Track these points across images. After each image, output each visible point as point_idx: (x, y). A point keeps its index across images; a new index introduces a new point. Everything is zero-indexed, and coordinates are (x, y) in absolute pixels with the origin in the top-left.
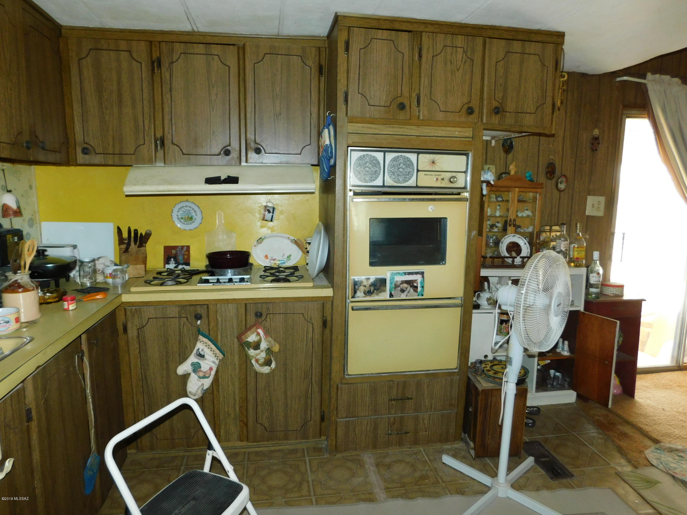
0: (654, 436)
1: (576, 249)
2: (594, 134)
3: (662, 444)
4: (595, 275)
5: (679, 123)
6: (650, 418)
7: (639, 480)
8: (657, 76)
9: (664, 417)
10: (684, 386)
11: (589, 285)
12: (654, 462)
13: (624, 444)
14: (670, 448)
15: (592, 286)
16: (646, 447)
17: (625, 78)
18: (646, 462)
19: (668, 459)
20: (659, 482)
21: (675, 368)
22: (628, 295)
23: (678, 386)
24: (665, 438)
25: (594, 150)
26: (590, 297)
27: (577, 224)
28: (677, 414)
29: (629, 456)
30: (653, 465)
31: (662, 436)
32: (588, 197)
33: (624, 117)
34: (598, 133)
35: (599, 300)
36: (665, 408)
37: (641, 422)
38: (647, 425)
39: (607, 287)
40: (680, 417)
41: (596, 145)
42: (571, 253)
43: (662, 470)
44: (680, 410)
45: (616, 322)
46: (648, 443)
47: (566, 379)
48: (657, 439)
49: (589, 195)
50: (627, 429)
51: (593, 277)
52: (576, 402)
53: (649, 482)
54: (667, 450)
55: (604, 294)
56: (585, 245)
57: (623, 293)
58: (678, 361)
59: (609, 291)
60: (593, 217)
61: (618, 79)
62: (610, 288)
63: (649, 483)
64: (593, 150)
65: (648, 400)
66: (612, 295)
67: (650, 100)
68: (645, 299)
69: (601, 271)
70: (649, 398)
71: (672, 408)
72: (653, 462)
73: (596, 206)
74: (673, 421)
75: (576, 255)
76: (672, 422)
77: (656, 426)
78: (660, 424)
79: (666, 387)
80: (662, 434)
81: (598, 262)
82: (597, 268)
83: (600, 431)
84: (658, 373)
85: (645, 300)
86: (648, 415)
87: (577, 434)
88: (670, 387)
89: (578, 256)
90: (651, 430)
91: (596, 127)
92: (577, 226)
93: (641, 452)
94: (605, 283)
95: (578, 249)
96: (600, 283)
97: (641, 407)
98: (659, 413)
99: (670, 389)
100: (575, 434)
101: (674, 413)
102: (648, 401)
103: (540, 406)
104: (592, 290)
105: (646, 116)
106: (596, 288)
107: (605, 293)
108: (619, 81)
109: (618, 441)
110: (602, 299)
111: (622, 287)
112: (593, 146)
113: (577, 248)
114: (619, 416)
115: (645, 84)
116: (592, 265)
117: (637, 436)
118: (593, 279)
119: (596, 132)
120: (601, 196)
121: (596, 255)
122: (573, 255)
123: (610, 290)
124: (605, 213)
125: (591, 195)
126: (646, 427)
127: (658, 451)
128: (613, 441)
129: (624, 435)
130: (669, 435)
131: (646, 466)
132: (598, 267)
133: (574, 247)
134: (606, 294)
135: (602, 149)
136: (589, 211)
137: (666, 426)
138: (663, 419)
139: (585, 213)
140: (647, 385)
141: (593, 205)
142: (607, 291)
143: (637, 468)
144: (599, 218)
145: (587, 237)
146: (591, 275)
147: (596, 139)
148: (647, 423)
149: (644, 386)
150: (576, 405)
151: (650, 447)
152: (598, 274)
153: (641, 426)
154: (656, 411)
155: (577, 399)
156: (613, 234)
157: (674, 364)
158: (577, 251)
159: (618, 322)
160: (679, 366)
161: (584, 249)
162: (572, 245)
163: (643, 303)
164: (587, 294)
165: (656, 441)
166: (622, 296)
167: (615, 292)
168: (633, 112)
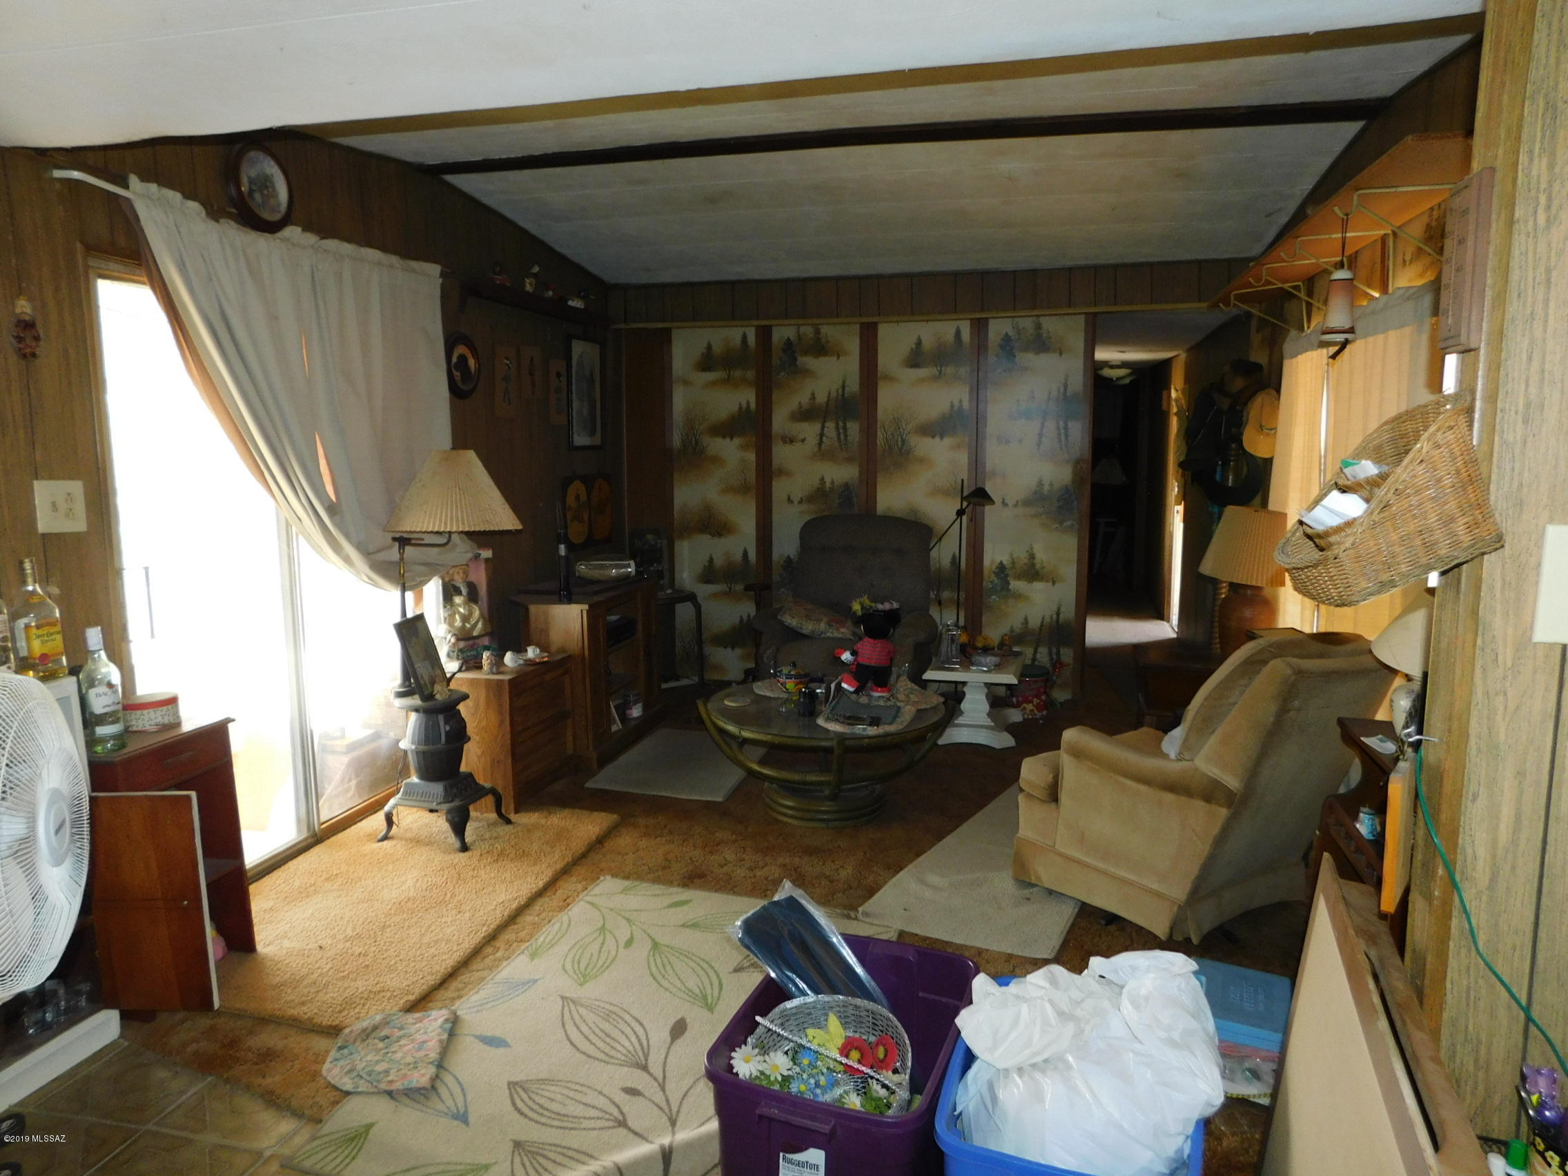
0: (326, 1021)
1: (34, 631)
2: (18, 311)
3: (347, 1031)
4: (102, 689)
5: (221, 306)
6: (305, 983)
7: (333, 1148)
8: (153, 187)
9: (328, 967)
10: (336, 875)
11: (90, 721)
12: (348, 1087)
13: (273, 1080)
14: (364, 1030)
15: (101, 719)
16: (320, 1059)
17: (76, 175)
18: (332, 1095)
19: (369, 1058)
20: (369, 1127)
21: (309, 841)
22: (192, 718)
23: (327, 879)
24: (345, 1013)
25: (27, 356)
26: (99, 749)
27: (21, 563)
28: (348, 944)
29: (294, 1103)
30: (348, 1093)
31: (340, 1012)
32: (36, 483)
33: (91, 274)
34: (28, 310)
35: (125, 751)
36: (323, 943)
37: (291, 1003)
38: (303, 1003)
39: (139, 712)
40: (354, 948)
41: (29, 341)
42: (22, 644)
43: (368, 1093)
44: (349, 932)
45: (188, 798)
46: (320, 1043)
47: (78, 988)
48: (334, 1024)
49: (37, 479)
50: (268, 1039)
51: (98, 695)
52: (122, 1036)
53: (352, 1139)
54: (359, 1040)
55: (136, 732)
56: (58, 615)
57: (178, 717)
58: (310, 826)
59: (146, 721)
60: (58, 536)
61: (58, 174)
62: (145, 712)
63: (357, 1140)
64: (25, 356)
65: (286, 941)
66: (154, 729)
67: (148, 244)
68: (232, 717)
69: (116, 678)
70: (285, 936)
71: (334, 937)
72: (345, 1084)
73: (62, 506)
74: (346, 964)
75: (38, 648)
76: (347, 967)
77: (321, 994)
78: (326, 985)
79: (305, 893)
80: (338, 1008)
81: (103, 653)
82: (104, 670)
83: (210, 1079)
84: (283, 868)
85: (233, 720)
86: (298, 977)
87: (157, 1124)
88: (313, 888)
89: (45, 651)
90: (316, 1011)
91: (20, 292)
92: (22, 570)
93: (316, 1075)
94: (131, 705)
95: (40, 632)
96: (120, 707)
97: (279, 966)
98: (317, 962)
99: (315, 892)
100: (150, 1126)
101: (340, 946)
102: (286, 943)
103: (21, 1103)
104: (102, 731)
105: (145, 279)
106: (113, 723)
107: (135, 729)
108: (61, 180)
109: (260, 1080)
110: (134, 747)
111: (172, 701)
112: (21, 346)
113: (38, 627)
114: (239, 1015)
115: (128, 200)
116: (90, 665)
117: (296, 1042)
118: (100, 702)
119: (24, 307)
120: (71, 478)
121: (94, 636)
122: (29, 649)
123: (146, 717)
124: (90, 524)
125: (43, 478)
126: (305, 1009)
127: (346, 1051)
128: (248, 1087)
129: (268, 1056)
130: (349, 1003)
131: (336, 1103)
132: (107, 665)
133: (27, 627)
134: (140, 729)
135: (48, 354)
136: (45, 523)
137: (340, 984)
138: (328, 971)
139: (36, 529)
140: (271, 903)
141: (54, 504)
142: (140, 723)
143: (320, 1121)
144: (77, 536)
145: (55, 590)
146: (92, 693)
147: (27, 326)
148: (304, 999)
149: (265, 911)
150: (126, 1044)
151: (327, 1052)
152: (110, 685)
153: (296, 1013)
154: (309, 960)
155: (122, 1027)
156: (118, 573)
157: (305, 835)
158: (39, 637)
159: (193, 794)
160: (315, 835)
161: (58, 628)
162: (22, 622)
163: (230, 726)
164: (91, 741)
165: (333, 1031)
166: (178, 724)
167: (160, 720)
168: (112, 265)
